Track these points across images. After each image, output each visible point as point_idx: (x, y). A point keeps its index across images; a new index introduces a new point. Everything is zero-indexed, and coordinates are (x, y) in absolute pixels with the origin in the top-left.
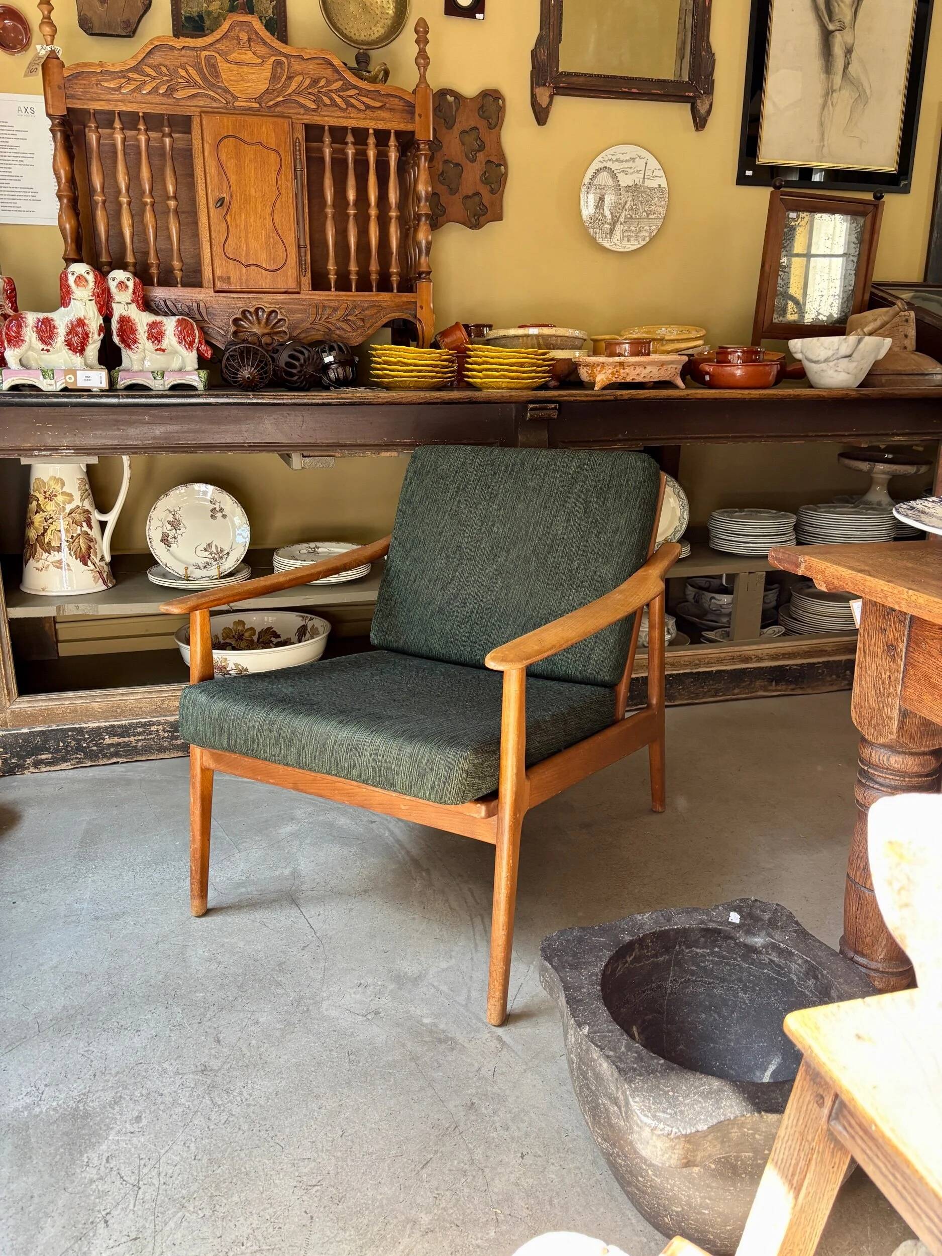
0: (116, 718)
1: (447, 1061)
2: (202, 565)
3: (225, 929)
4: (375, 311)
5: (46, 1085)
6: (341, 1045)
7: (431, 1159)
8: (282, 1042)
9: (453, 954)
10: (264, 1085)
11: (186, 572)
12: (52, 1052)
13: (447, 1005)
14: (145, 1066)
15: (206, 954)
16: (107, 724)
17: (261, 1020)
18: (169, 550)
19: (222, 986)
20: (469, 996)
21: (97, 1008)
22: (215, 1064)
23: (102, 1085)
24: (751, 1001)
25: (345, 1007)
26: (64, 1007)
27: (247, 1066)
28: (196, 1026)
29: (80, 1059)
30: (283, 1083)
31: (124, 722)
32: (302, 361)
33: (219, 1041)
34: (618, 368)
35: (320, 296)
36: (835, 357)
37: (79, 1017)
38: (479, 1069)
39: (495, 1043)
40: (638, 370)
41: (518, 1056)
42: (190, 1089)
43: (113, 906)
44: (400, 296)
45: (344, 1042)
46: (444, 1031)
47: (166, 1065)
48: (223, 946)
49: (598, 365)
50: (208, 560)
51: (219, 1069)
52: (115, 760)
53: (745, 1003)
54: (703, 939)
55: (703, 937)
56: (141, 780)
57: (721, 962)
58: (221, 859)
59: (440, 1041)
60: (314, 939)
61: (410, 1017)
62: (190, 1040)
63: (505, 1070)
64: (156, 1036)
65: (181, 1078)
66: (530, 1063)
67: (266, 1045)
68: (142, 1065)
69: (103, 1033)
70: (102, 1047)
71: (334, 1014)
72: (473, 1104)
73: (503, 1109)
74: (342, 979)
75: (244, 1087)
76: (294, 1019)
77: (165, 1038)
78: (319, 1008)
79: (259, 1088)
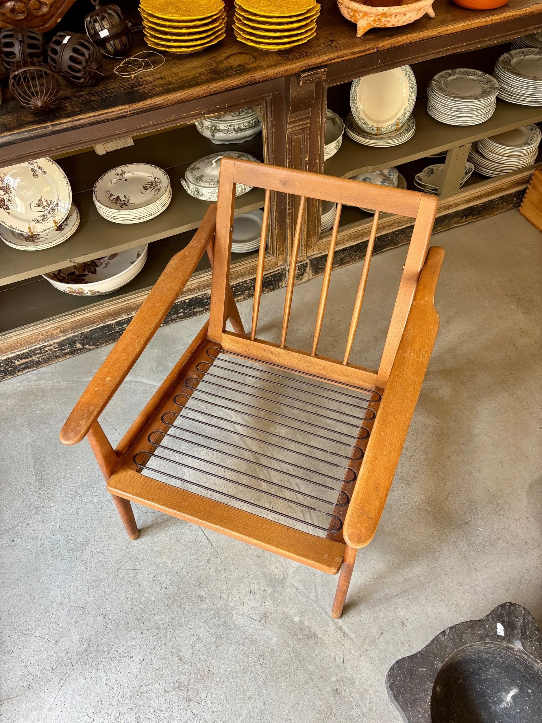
0: (18, 349)
1: (315, 655)
2: (40, 219)
3: (155, 549)
5: (94, 714)
6: (252, 651)
8: (218, 653)
10: (217, 693)
11: (30, 230)
12: (87, 683)
13: (305, 602)
15: (150, 576)
16: (13, 355)
17: (201, 635)
18: (9, 213)
19: (169, 606)
20: (316, 592)
21: (100, 639)
22: (184, 679)
23: (125, 709)
24: (504, 662)
25: (246, 614)
26: (79, 641)
27: (203, 679)
28: (164, 647)
29: (105, 688)
30: (228, 690)
31: (25, 351)
32: (84, 64)
33: (181, 659)
34: (380, 17)
37: (92, 649)
38: (335, 659)
39: (339, 634)
41: (354, 643)
42: (176, 704)
43: (78, 535)
45: (253, 648)
46: (308, 628)
47: (157, 685)
48: (158, 566)
49: (361, 12)
50: (43, 213)
51: (188, 684)
52: (27, 371)
53: (500, 662)
56: (52, 389)
59: (308, 637)
60: (212, 550)
61: (287, 618)
62: (164, 660)
63: (349, 656)
64: (143, 660)
65: (169, 695)
66: (362, 648)
67: (210, 658)
68: (143, 687)
69: (111, 662)
70: (114, 675)
71: (241, 621)
72: (337, 689)
73: (354, 691)
74: (239, 588)
75: (207, 697)
76: (220, 632)
77: (149, 661)
78: (232, 619)
79: (215, 697)
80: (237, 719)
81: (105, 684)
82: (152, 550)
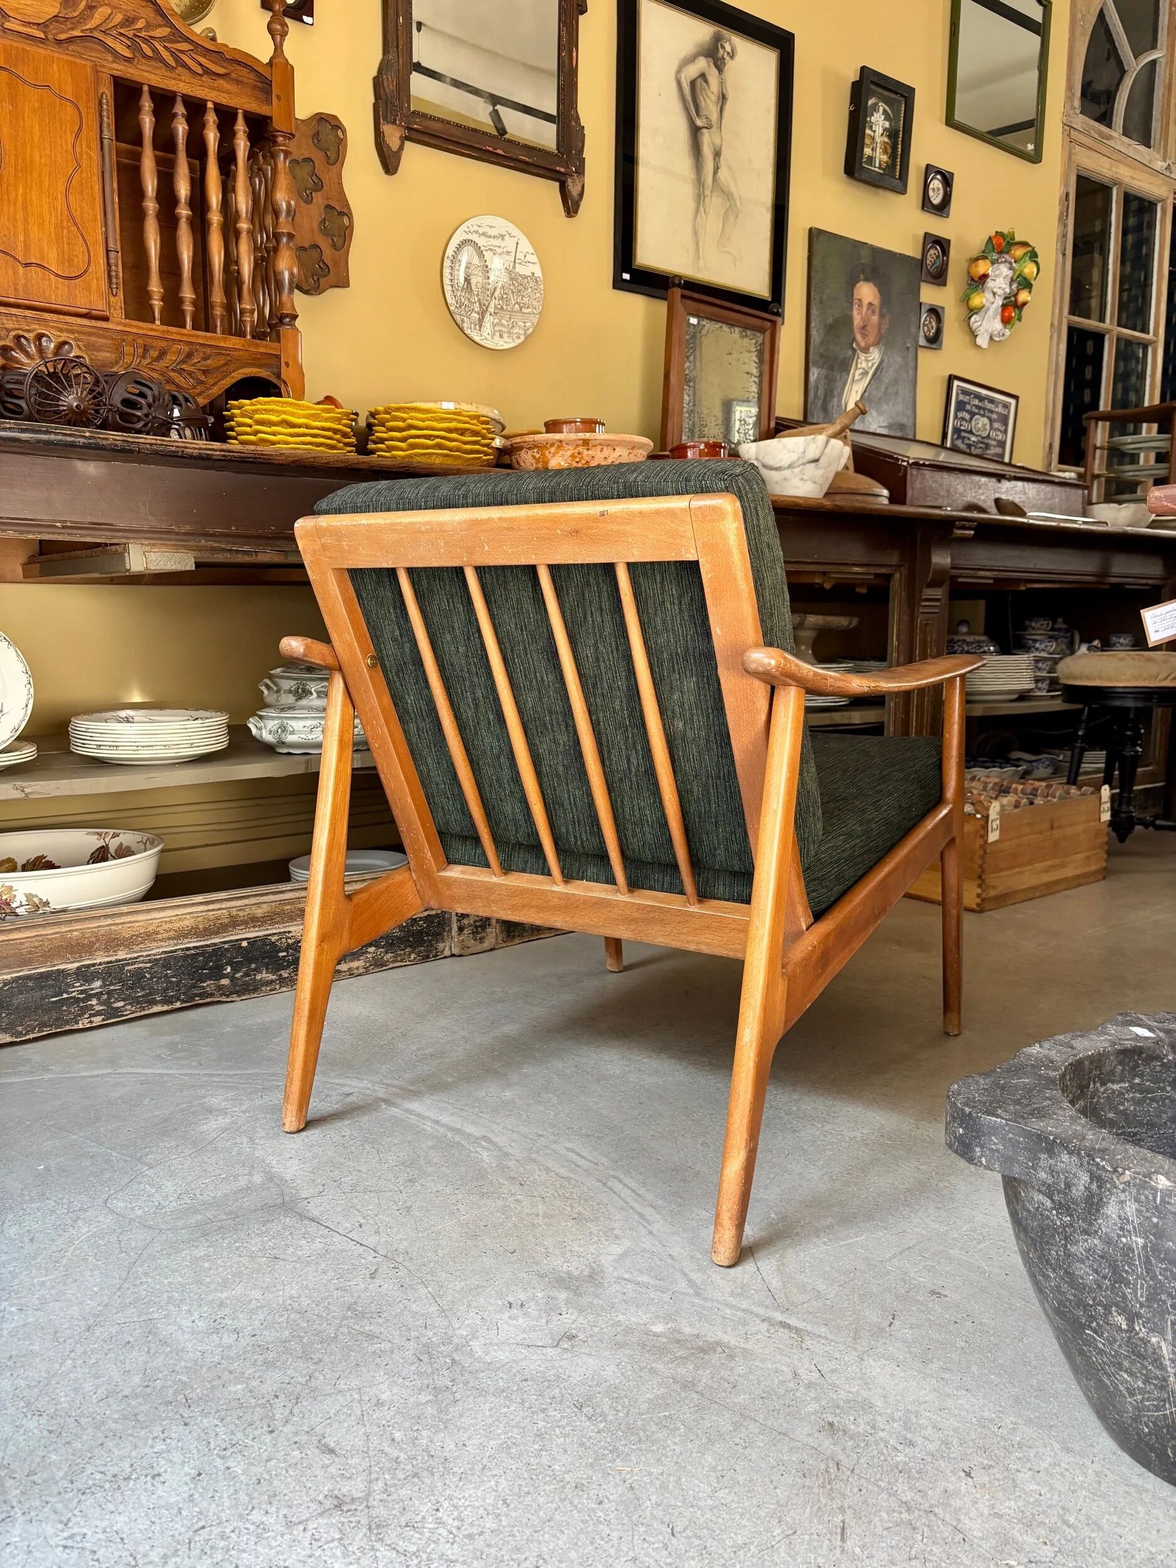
1: (739, 1376)
3: (208, 1280)
4: (222, 362)
6: (554, 1397)
7: (843, 1522)
8: (448, 1421)
9: (616, 1232)
10: (470, 1496)
13: (668, 1300)
14: (216, 1530)
15: (200, 1324)
17: (384, 1397)
19: (270, 1365)
20: (690, 1281)
21: (38, 1459)
22: (354, 1488)
25: (512, 1341)
27: (416, 1475)
28: (268, 1438)
29: (65, 1556)
30: (503, 1483)
32: (150, 399)
33: (332, 1451)
34: (580, 448)
35: (139, 327)
36: (801, 461)
38: (796, 1374)
39: (784, 1334)
40: (607, 452)
41: (832, 1341)
42: (336, 1543)
44: (257, 346)
45: (555, 1393)
46: (698, 1336)
47: (256, 1516)
48: (221, 1305)
49: (552, 445)
51: (368, 1495)
54: (1120, 1068)
55: (1120, 1063)
57: (1145, 1098)
58: (123, 1183)
59: (704, 1351)
60: (380, 1259)
61: (628, 1331)
62: (273, 1463)
63: (833, 1365)
64: (199, 1474)
65: (305, 1529)
66: (858, 1346)
67: (425, 1433)
68: (207, 1530)
69: (84, 1498)
70: (98, 1523)
71: (503, 1355)
72: (831, 1424)
73: (878, 1418)
74: (474, 1304)
75: (438, 1510)
76: (442, 1381)
77: (220, 1473)
78: (471, 1354)
79: (467, 1503)
80: (555, 1536)
81: (61, 1549)
82: (200, 1282)
